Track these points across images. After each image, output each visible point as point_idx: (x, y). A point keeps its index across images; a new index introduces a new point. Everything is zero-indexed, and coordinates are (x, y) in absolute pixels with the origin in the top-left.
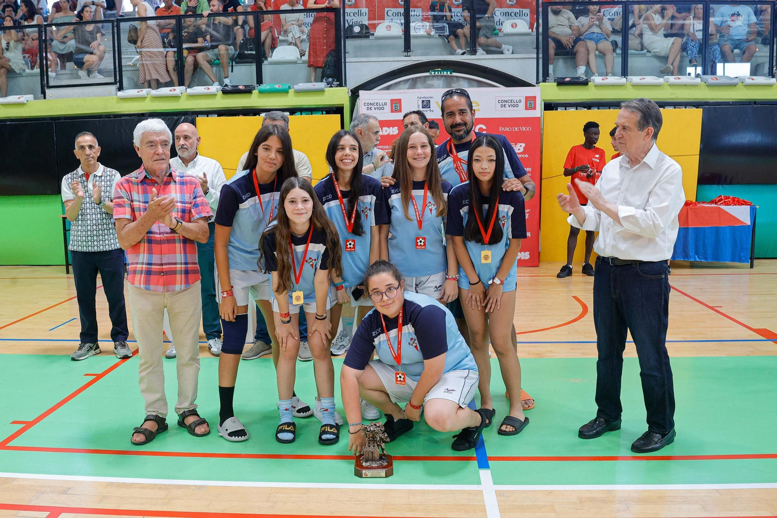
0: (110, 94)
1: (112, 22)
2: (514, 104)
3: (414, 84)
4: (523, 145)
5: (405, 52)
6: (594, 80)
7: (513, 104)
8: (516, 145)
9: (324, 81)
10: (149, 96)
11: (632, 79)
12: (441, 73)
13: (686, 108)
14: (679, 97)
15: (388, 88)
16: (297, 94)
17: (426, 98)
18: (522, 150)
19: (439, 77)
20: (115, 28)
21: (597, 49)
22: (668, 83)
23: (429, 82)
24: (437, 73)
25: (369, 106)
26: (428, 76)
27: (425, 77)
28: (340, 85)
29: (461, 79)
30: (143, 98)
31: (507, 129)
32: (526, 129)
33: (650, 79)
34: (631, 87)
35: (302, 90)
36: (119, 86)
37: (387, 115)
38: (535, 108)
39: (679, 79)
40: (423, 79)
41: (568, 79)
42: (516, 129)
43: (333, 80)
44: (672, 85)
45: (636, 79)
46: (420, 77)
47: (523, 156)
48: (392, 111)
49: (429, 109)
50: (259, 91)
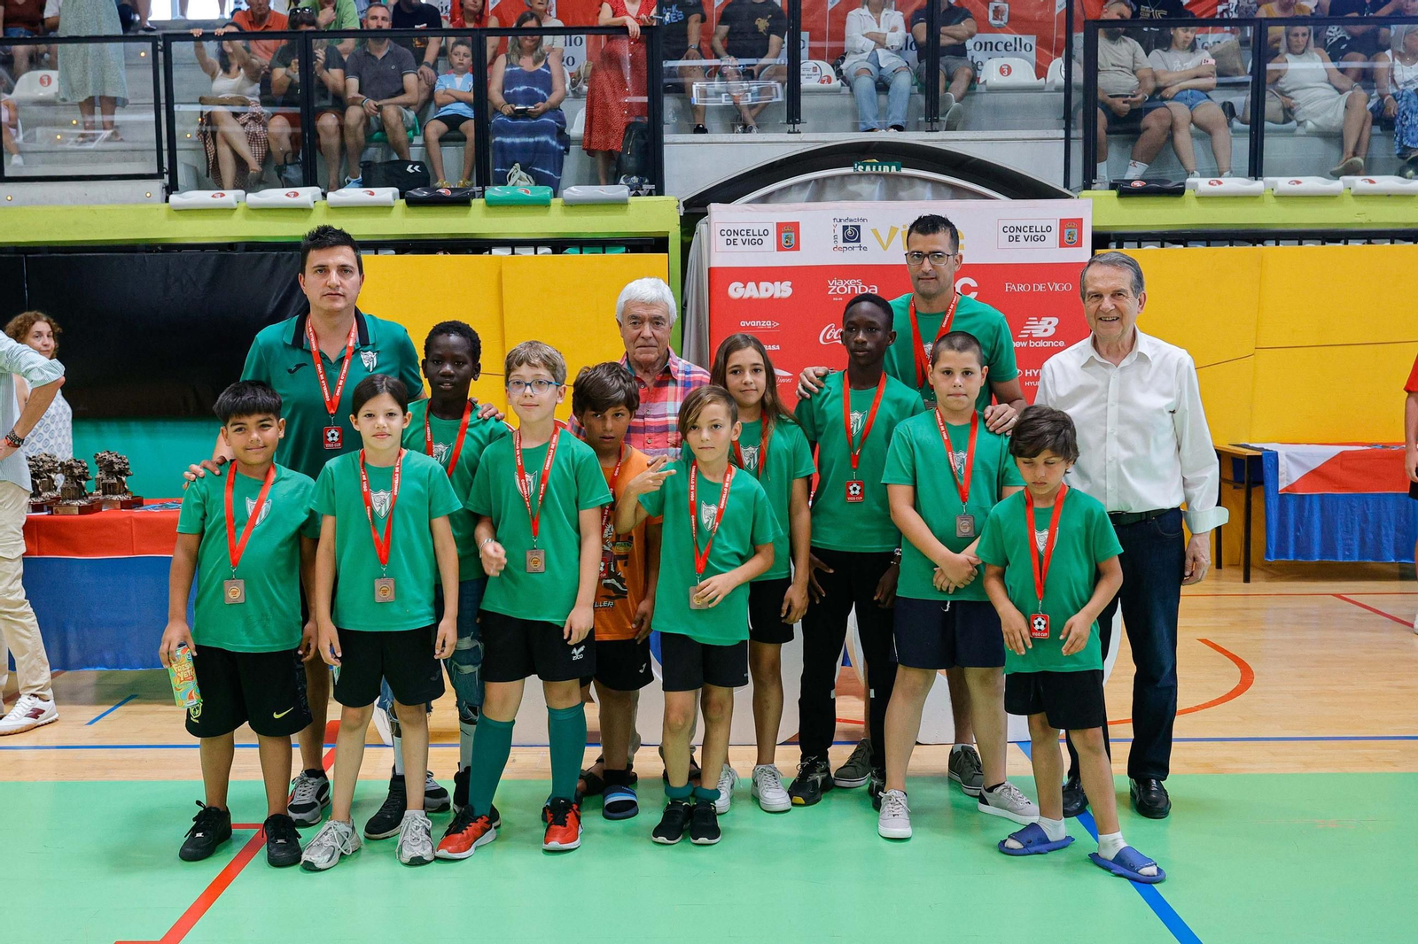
0: (148, 200)
1: (154, 40)
2: (1037, 236)
3: (819, 192)
4: (1055, 321)
5: (788, 123)
6: (1195, 186)
7: (1033, 234)
8: (1039, 320)
9: (622, 181)
10: (243, 205)
11: (1276, 183)
12: (877, 169)
13: (1392, 243)
14: (1374, 221)
15: (764, 199)
16: (568, 209)
17: (851, 221)
18: (1051, 331)
19: (873, 178)
20: (161, 55)
21: (1192, 121)
22: (1352, 191)
23: (852, 188)
24: (868, 168)
25: (732, 237)
26: (849, 175)
27: (843, 176)
28: (660, 191)
29: (918, 181)
30: (229, 210)
31: (1021, 288)
32: (1060, 288)
33: (1312, 183)
34: (1274, 200)
35: (578, 200)
36: (167, 182)
37: (768, 255)
38: (1079, 244)
39: (1372, 182)
40: (837, 180)
41: (1138, 184)
42: (1040, 287)
43: (641, 182)
44: (1360, 196)
45: (1283, 183)
46: (832, 178)
47: (1053, 344)
48: (780, 248)
49: (857, 244)
50: (486, 202)
